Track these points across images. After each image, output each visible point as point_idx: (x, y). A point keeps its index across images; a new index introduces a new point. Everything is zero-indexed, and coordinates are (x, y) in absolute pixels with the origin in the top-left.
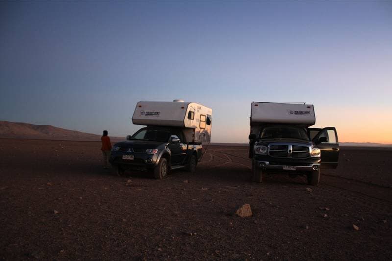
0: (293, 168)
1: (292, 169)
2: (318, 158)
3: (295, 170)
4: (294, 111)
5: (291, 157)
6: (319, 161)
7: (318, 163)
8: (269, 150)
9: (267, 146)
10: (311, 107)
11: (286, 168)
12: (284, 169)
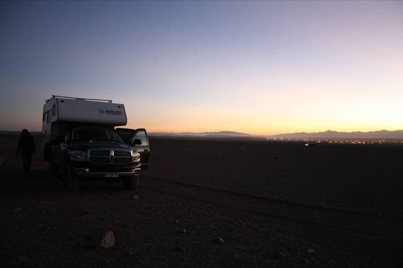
0: (115, 174)
1: (114, 176)
2: (137, 163)
3: (118, 176)
4: (105, 110)
5: (113, 163)
6: (139, 165)
7: (138, 168)
8: (89, 156)
9: (86, 152)
10: (121, 107)
11: (108, 175)
12: (106, 176)
